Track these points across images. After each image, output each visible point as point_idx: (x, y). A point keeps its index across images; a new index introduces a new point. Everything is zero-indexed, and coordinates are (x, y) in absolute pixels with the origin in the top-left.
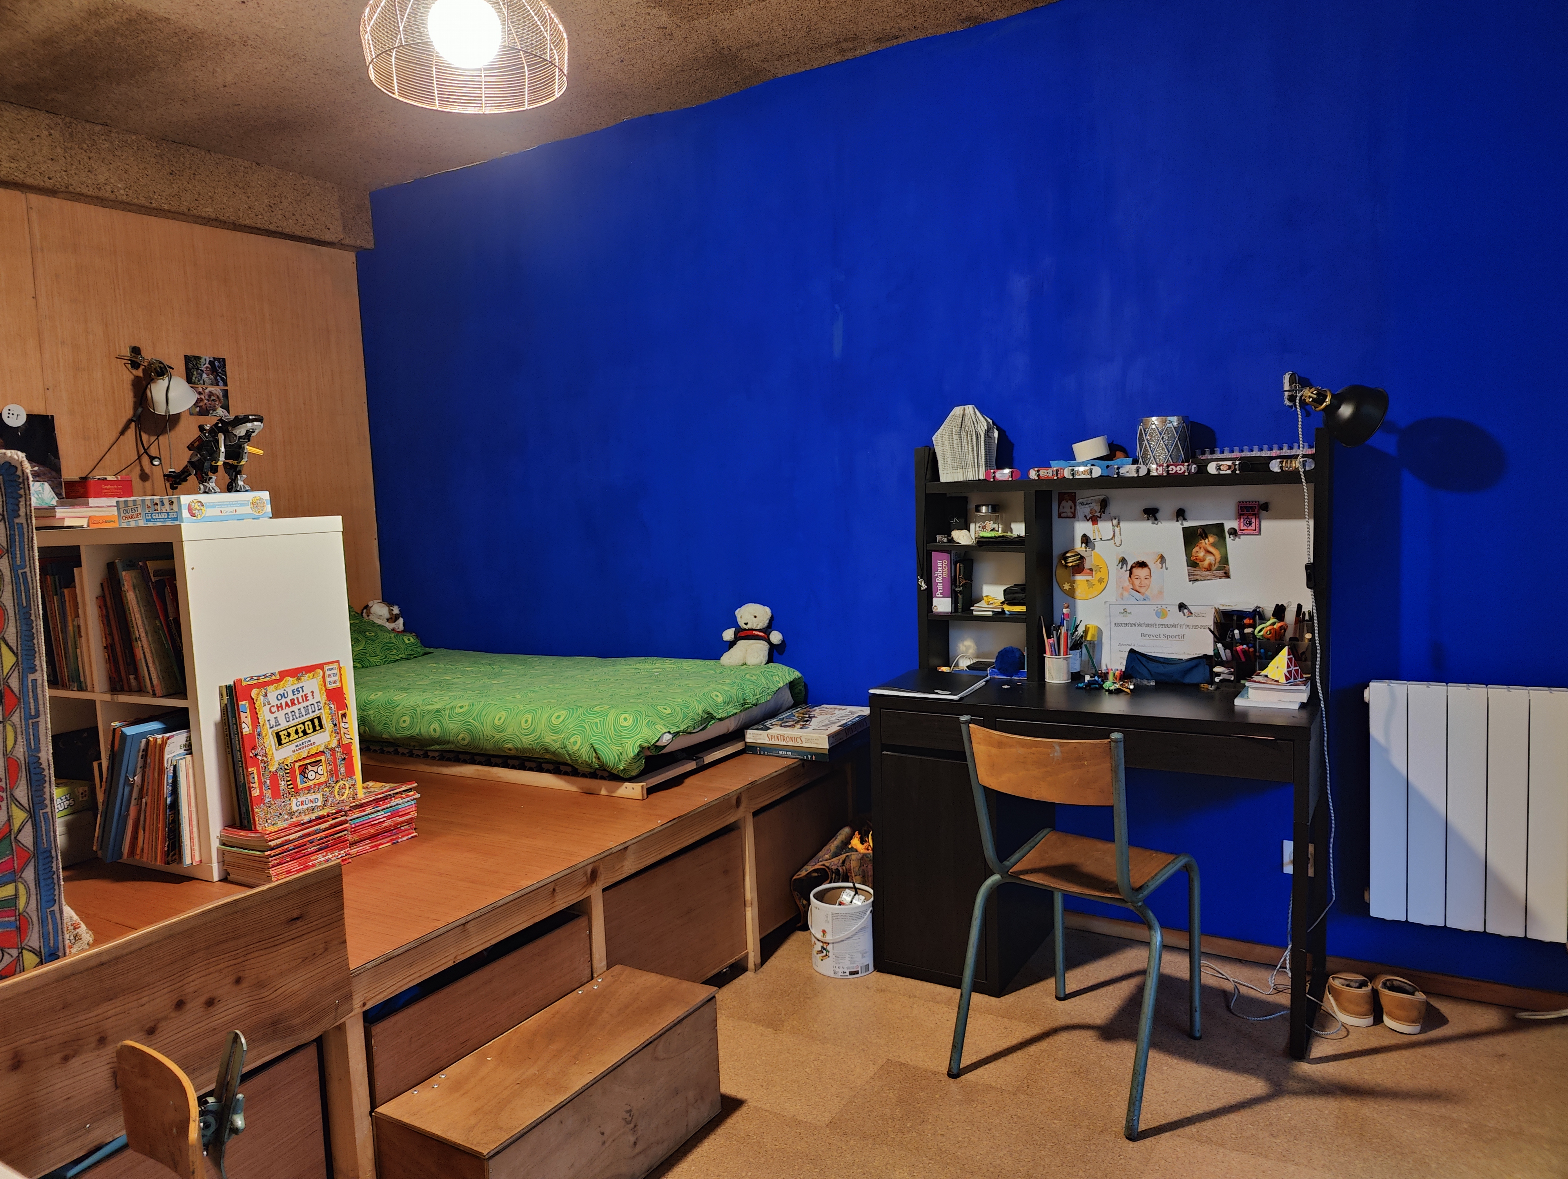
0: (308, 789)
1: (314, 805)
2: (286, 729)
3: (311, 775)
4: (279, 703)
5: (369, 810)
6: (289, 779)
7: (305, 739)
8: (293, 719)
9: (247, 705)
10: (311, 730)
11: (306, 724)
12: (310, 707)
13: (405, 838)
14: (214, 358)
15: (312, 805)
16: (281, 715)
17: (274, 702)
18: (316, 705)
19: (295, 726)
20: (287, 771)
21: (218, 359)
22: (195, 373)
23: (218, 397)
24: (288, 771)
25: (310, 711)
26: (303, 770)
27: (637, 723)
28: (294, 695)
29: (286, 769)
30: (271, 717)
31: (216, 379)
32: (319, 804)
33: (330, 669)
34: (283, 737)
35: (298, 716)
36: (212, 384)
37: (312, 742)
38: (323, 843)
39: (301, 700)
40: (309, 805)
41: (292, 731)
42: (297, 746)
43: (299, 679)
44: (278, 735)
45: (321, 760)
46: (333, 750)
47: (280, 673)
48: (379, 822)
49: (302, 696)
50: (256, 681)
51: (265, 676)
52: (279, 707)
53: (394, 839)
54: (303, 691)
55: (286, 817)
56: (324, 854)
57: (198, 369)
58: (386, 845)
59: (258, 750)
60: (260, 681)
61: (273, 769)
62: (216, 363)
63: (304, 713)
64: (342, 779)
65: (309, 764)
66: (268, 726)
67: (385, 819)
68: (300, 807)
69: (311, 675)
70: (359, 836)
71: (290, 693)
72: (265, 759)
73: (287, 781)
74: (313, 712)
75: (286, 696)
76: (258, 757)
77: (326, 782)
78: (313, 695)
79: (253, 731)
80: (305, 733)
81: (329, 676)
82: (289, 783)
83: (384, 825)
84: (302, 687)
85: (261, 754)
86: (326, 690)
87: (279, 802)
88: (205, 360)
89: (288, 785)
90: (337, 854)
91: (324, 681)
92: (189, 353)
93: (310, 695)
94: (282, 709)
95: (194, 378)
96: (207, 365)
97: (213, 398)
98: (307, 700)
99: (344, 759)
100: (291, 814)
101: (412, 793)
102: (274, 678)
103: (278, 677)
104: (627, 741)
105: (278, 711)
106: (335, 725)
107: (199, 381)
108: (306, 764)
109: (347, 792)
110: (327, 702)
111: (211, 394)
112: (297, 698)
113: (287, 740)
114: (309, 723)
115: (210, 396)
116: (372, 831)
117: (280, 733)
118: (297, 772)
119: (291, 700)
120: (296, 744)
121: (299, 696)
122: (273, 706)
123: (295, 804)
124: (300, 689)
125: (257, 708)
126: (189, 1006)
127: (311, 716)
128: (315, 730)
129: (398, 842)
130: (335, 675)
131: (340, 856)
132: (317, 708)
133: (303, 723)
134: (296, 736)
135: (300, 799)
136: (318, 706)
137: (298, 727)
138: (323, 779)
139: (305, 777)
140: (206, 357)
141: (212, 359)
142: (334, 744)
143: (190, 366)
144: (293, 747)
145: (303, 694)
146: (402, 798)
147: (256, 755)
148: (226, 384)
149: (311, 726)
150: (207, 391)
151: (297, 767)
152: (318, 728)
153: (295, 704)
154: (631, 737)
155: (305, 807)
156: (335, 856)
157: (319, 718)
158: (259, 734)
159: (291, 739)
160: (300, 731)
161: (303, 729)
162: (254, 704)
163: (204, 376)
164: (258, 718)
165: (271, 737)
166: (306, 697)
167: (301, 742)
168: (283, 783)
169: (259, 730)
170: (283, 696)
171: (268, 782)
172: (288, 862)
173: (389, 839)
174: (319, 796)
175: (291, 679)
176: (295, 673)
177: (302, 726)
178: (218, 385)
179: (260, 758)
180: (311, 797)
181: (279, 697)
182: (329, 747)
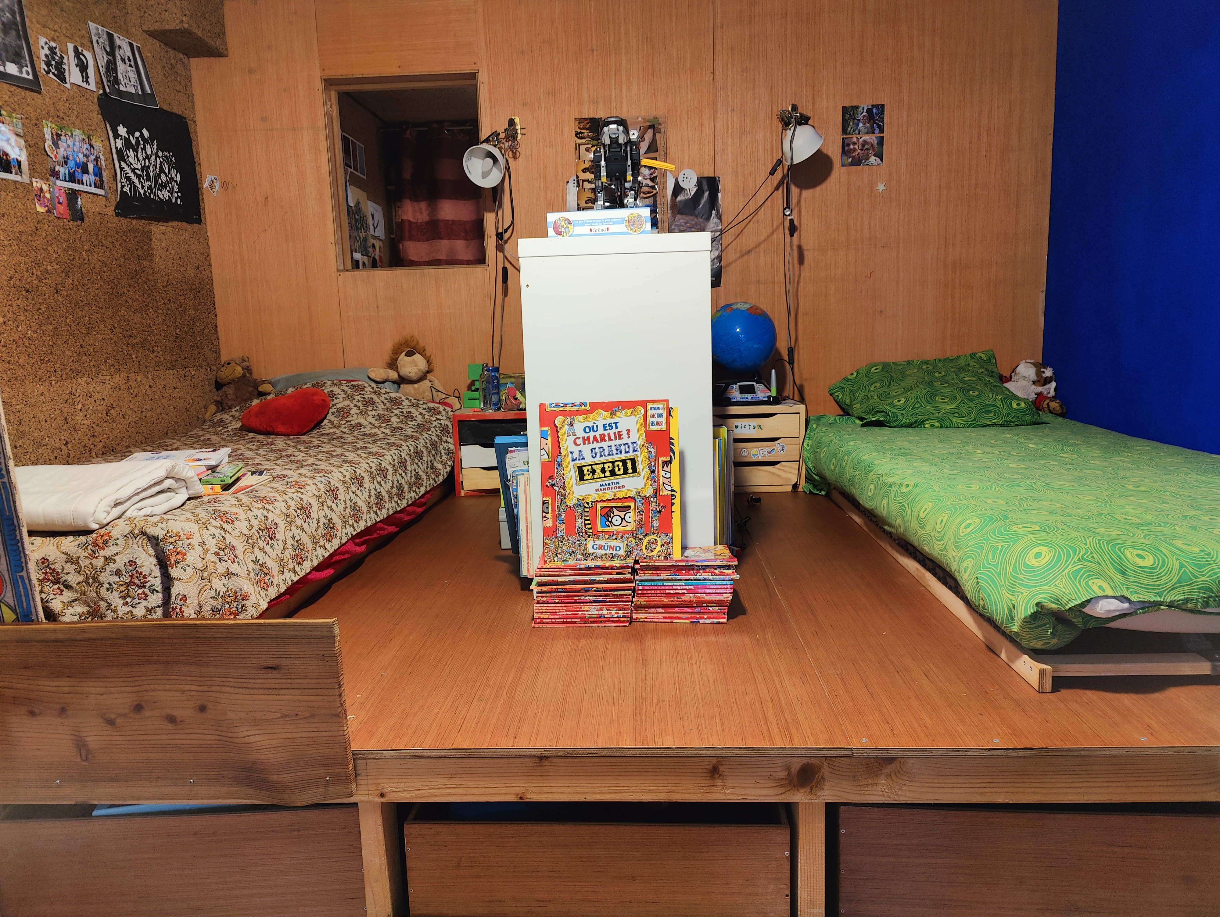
0: (610, 535)
1: (614, 552)
2: (591, 465)
3: (616, 520)
4: (586, 435)
5: (664, 575)
6: (588, 518)
7: (613, 480)
8: (601, 456)
9: (550, 431)
10: (621, 472)
11: (616, 464)
12: (623, 447)
13: (709, 621)
14: (872, 105)
15: (611, 551)
16: (587, 449)
17: (580, 434)
18: (631, 446)
19: (603, 463)
20: (586, 510)
21: (877, 106)
22: (851, 123)
23: (872, 145)
24: (588, 510)
25: (623, 451)
26: (607, 514)
27: (1054, 566)
28: (605, 430)
29: (585, 507)
30: (576, 449)
31: (872, 127)
32: (621, 553)
33: (655, 409)
34: (586, 473)
35: (607, 453)
36: (867, 133)
37: (621, 485)
38: (601, 596)
39: (612, 437)
40: (608, 551)
41: (598, 468)
42: (601, 485)
43: (613, 414)
44: (580, 469)
45: (630, 506)
46: (646, 498)
47: (592, 404)
48: (676, 593)
49: (615, 433)
50: (562, 409)
51: (574, 405)
52: (586, 440)
53: (697, 618)
54: (617, 428)
55: (580, 557)
56: (599, 608)
57: (855, 119)
58: (683, 621)
59: (556, 481)
60: (567, 409)
61: (570, 504)
62: (874, 110)
63: (615, 452)
64: (653, 533)
65: (615, 507)
66: (571, 458)
67: (685, 591)
68: (597, 551)
69: (629, 411)
70: (647, 601)
71: (601, 428)
72: (563, 492)
73: (585, 520)
74: (626, 452)
75: (595, 429)
76: (555, 488)
77: (632, 532)
78: (628, 434)
79: (553, 459)
80: (613, 473)
81: (653, 416)
82: (587, 522)
83: (683, 598)
84: (616, 423)
85: (559, 485)
86: (647, 431)
87: (572, 539)
88: (863, 109)
89: (586, 525)
90: (613, 612)
91: (645, 420)
92: (847, 104)
93: (624, 434)
94: (589, 443)
95: (849, 129)
96: (864, 114)
97: (866, 147)
98: (620, 438)
99: (660, 512)
100: (586, 556)
101: (730, 571)
102: (583, 408)
103: (588, 408)
104: (1022, 590)
105: (584, 444)
106: (653, 472)
107: (854, 131)
108: (612, 507)
109: (658, 548)
110: (646, 445)
111: (865, 143)
112: (609, 434)
113: (591, 476)
114: (620, 463)
115: (863, 145)
116: (666, 600)
117: (584, 468)
118: (599, 513)
119: (601, 435)
120: (601, 483)
121: (612, 432)
122: (579, 438)
123: (590, 546)
124: (614, 425)
125: (560, 437)
126: (147, 713)
127: (623, 456)
128: (626, 472)
129: (699, 623)
130: (660, 416)
131: (616, 616)
132: (631, 449)
133: (613, 463)
134: (602, 475)
135: (598, 542)
136: (634, 447)
137: (606, 465)
138: (630, 527)
139: (608, 521)
140: (865, 105)
141: (870, 107)
142: (649, 491)
143: (847, 116)
144: (597, 485)
145: (617, 431)
146: (713, 574)
147: (553, 485)
148: (882, 131)
149: (621, 468)
150: (861, 140)
151: (599, 508)
152: (630, 471)
153: (605, 441)
154: (1032, 587)
155: (603, 552)
156: (611, 613)
157: (633, 461)
158: (559, 464)
159: (595, 476)
160: (607, 470)
161: (611, 468)
162: (558, 432)
163: (861, 125)
164: (560, 448)
165: (573, 470)
166: (619, 435)
167: (607, 483)
168: (580, 521)
169: (559, 460)
170: (591, 429)
171: (563, 515)
172: (556, 603)
173: (690, 616)
174: (622, 545)
175: (604, 413)
176: (612, 407)
177: (610, 465)
178: (873, 133)
179: (557, 489)
180: (612, 543)
181: (587, 430)
182: (642, 495)
